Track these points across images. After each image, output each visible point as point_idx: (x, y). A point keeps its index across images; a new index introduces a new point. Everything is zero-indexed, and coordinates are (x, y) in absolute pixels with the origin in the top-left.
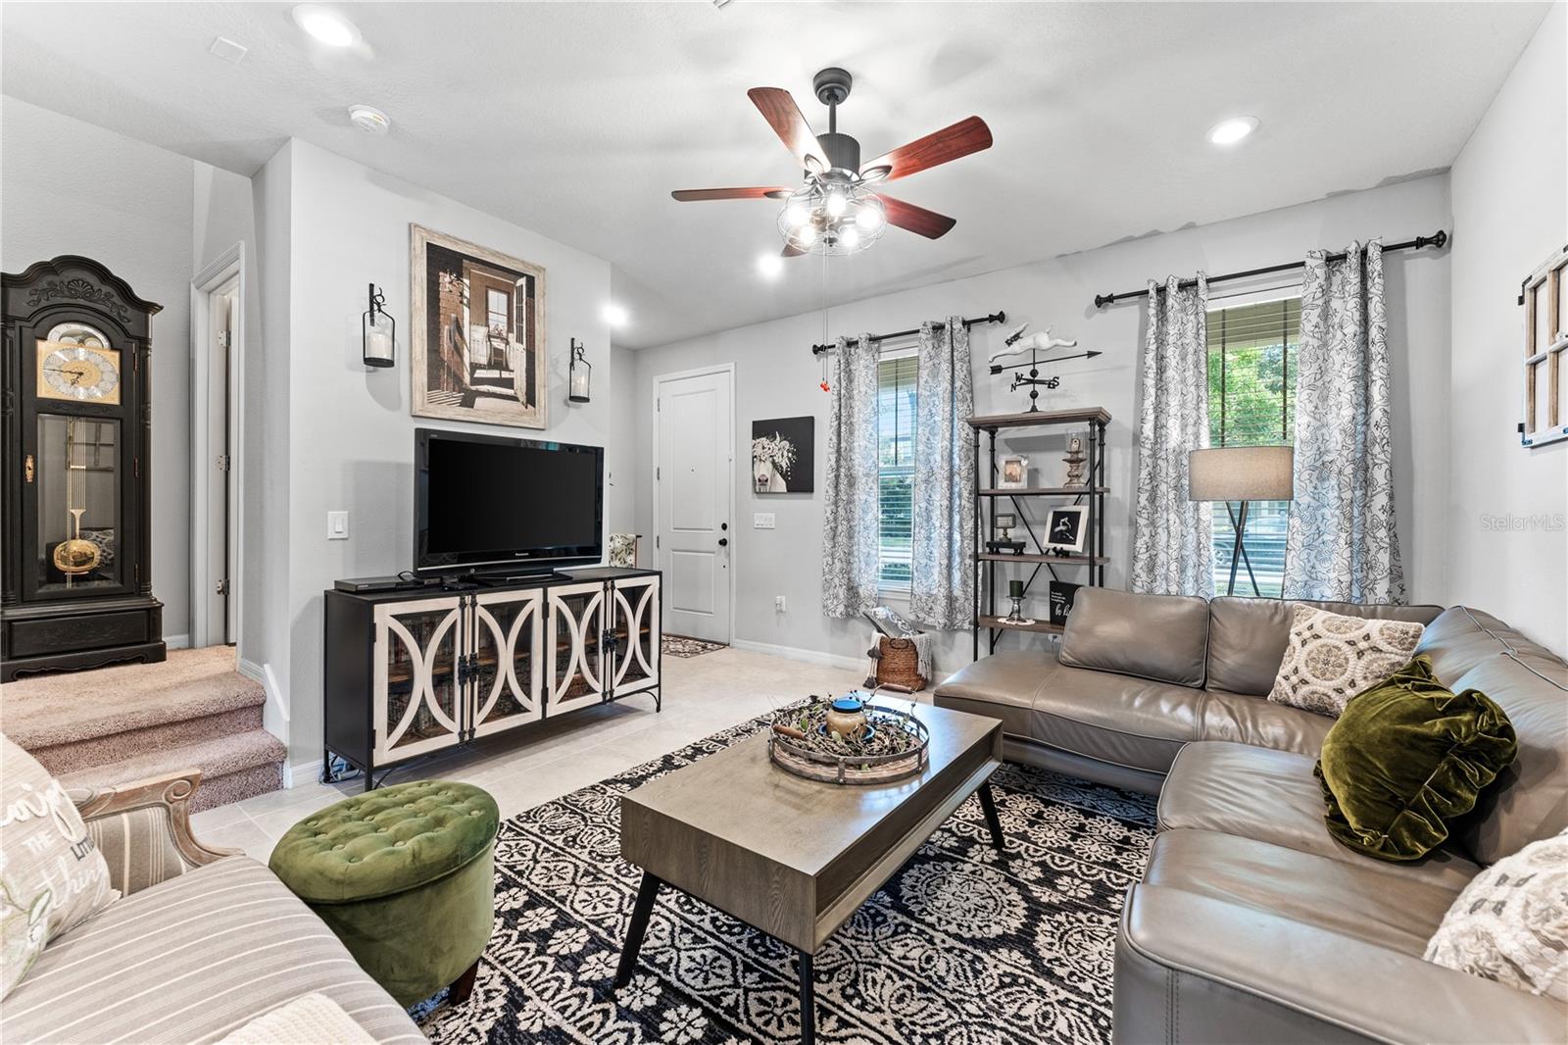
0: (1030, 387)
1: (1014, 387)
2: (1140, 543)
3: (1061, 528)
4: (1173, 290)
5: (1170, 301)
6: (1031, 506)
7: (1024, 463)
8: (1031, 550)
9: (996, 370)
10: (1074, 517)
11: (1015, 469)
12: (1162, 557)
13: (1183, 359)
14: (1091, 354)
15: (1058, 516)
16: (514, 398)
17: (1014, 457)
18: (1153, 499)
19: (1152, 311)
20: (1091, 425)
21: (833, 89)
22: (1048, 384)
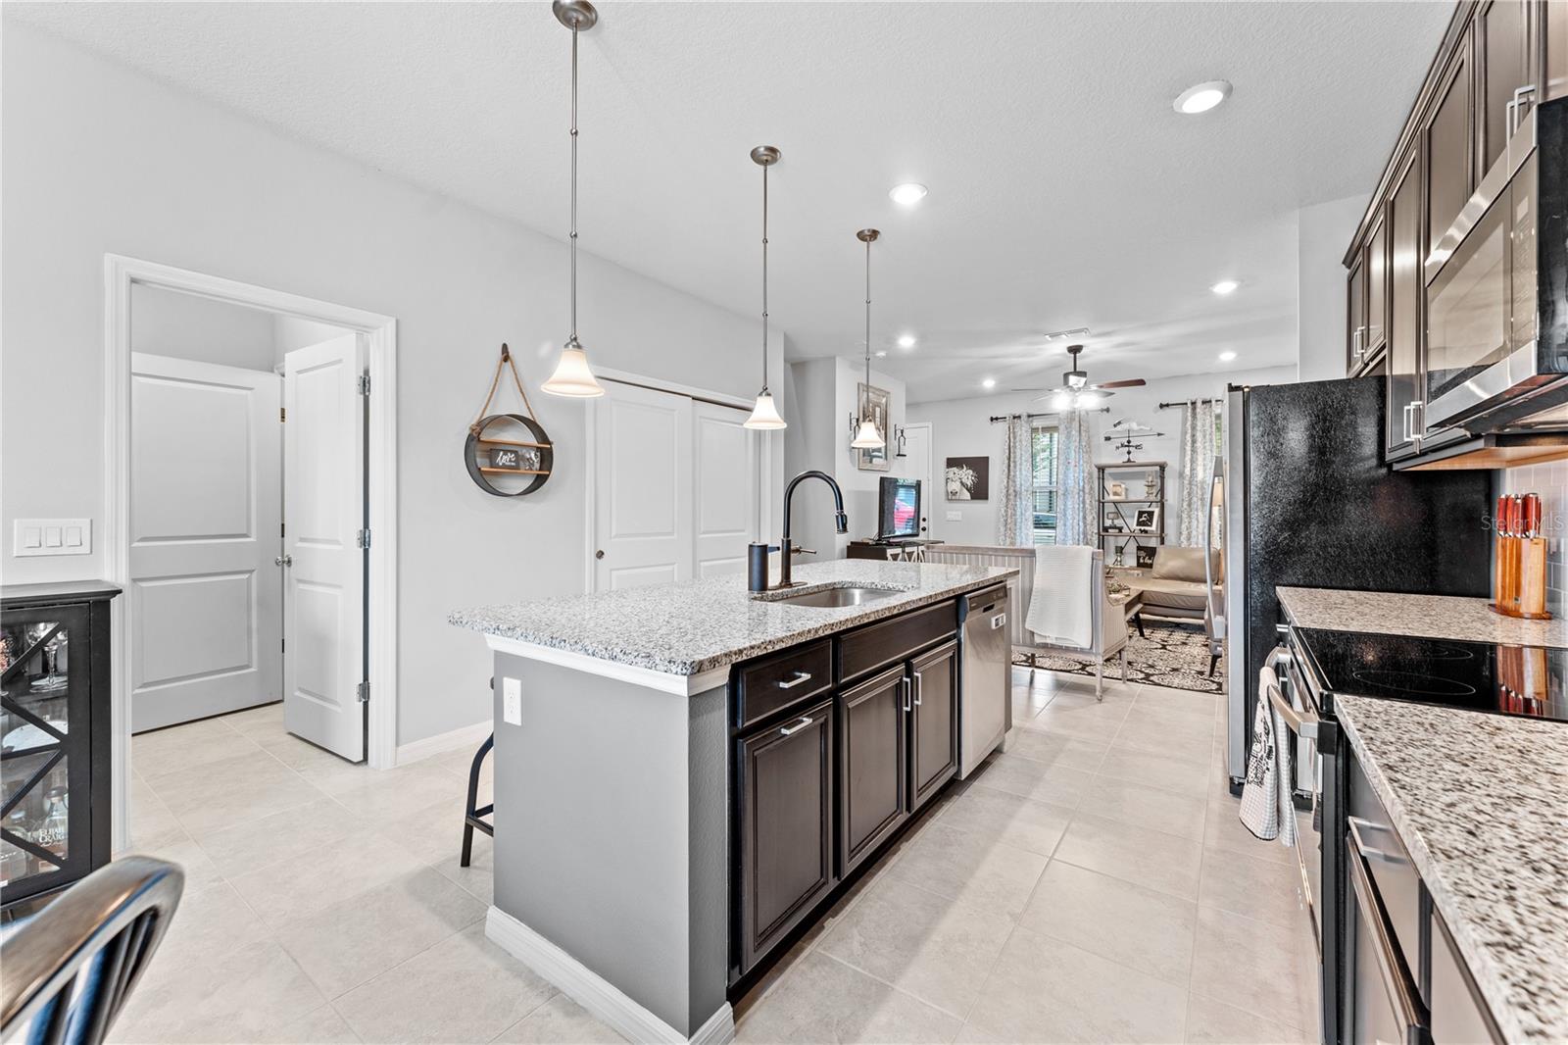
0: (1127, 449)
1: (1118, 448)
2: (1184, 526)
3: (1144, 519)
4: (1199, 404)
5: (1198, 410)
6: (1123, 508)
7: (1123, 486)
8: (1125, 530)
9: (1108, 439)
10: (1151, 514)
11: (1118, 490)
12: (1194, 533)
13: (1204, 437)
14: (1159, 434)
15: (1141, 514)
16: (881, 457)
17: (1117, 483)
18: (1189, 505)
19: (1189, 414)
20: (1158, 468)
21: (1075, 350)
22: (1136, 447)
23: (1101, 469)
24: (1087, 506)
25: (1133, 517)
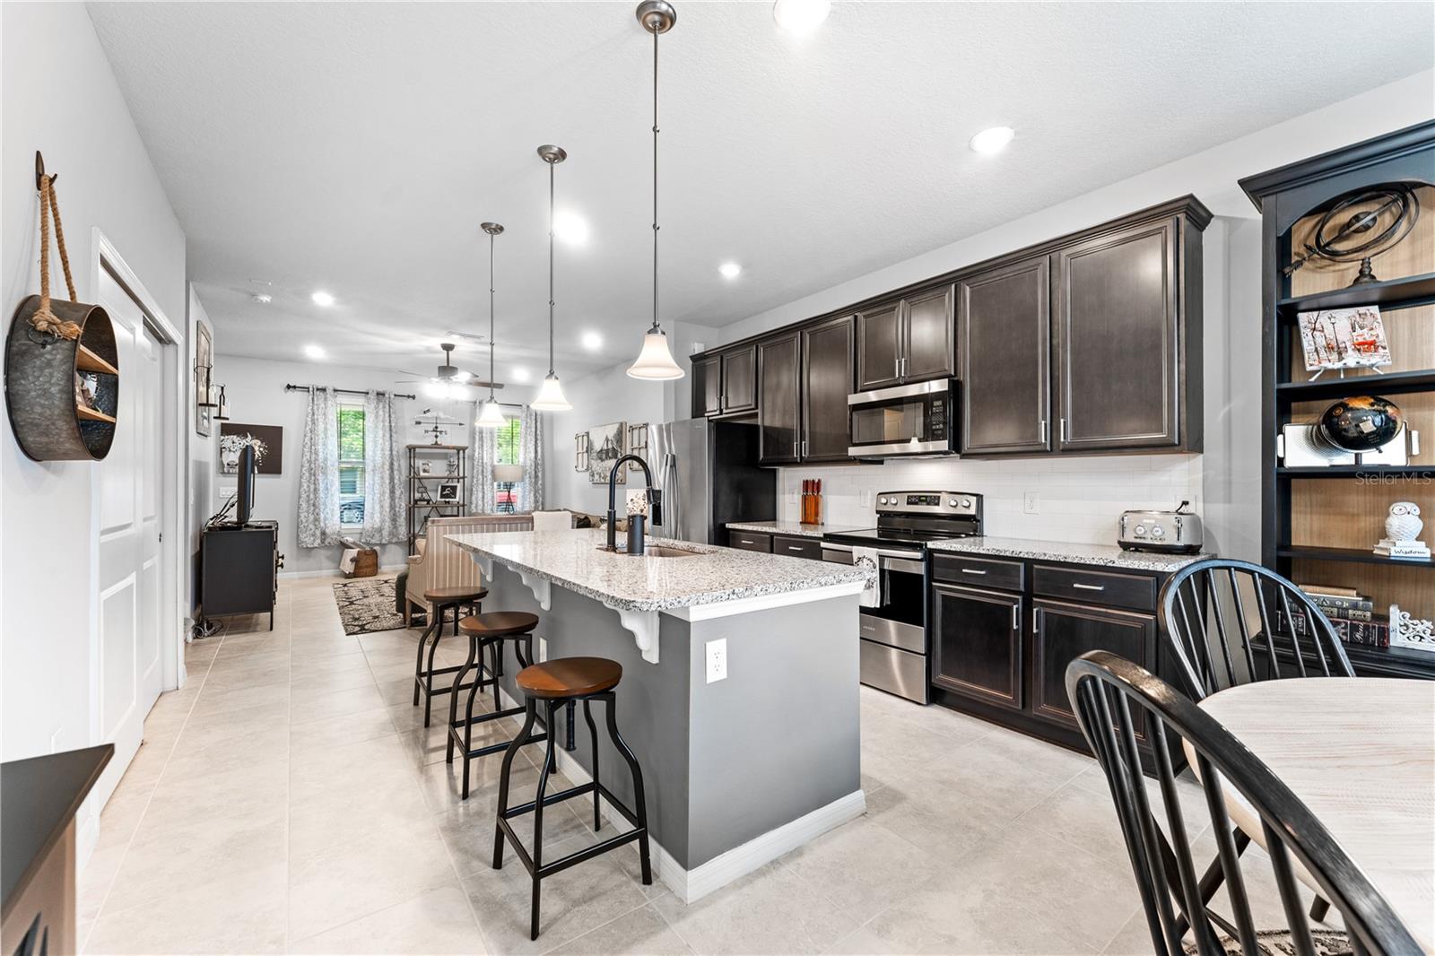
0: (435, 433)
1: (426, 431)
2: (474, 498)
3: (447, 492)
6: (428, 484)
7: (432, 464)
8: (431, 502)
10: (454, 488)
11: (427, 467)
12: (480, 502)
14: (461, 424)
15: (444, 488)
17: (424, 462)
18: (477, 481)
19: (478, 410)
20: (455, 451)
21: (448, 348)
22: (441, 432)
23: (411, 449)
24: (396, 481)
25: (437, 491)
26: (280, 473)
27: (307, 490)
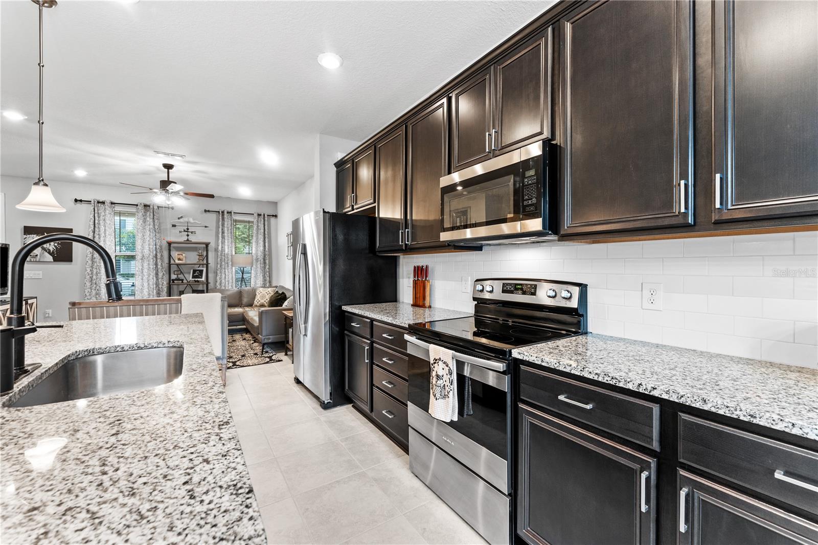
0: (187, 233)
1: (180, 232)
2: (218, 278)
3: (196, 274)
4: (226, 213)
5: (225, 216)
6: (183, 269)
7: (184, 255)
8: (185, 281)
9: (174, 226)
10: (201, 271)
11: (181, 257)
12: (223, 281)
13: (228, 230)
14: (206, 227)
15: (194, 271)
17: (180, 253)
18: (221, 266)
19: (221, 218)
20: (204, 246)
21: (168, 167)
22: (192, 232)
23: (170, 244)
24: (159, 267)
25: (190, 273)
26: (71, 261)
27: (90, 273)
